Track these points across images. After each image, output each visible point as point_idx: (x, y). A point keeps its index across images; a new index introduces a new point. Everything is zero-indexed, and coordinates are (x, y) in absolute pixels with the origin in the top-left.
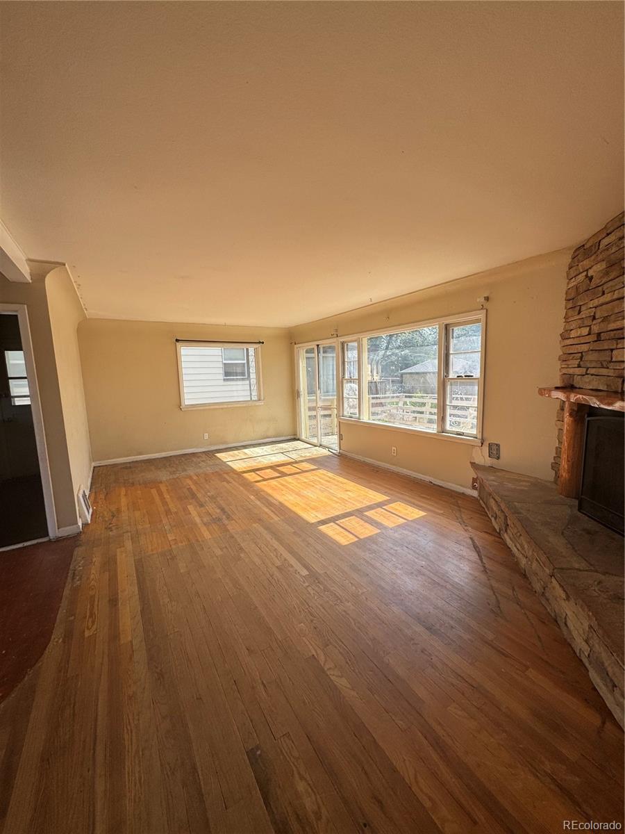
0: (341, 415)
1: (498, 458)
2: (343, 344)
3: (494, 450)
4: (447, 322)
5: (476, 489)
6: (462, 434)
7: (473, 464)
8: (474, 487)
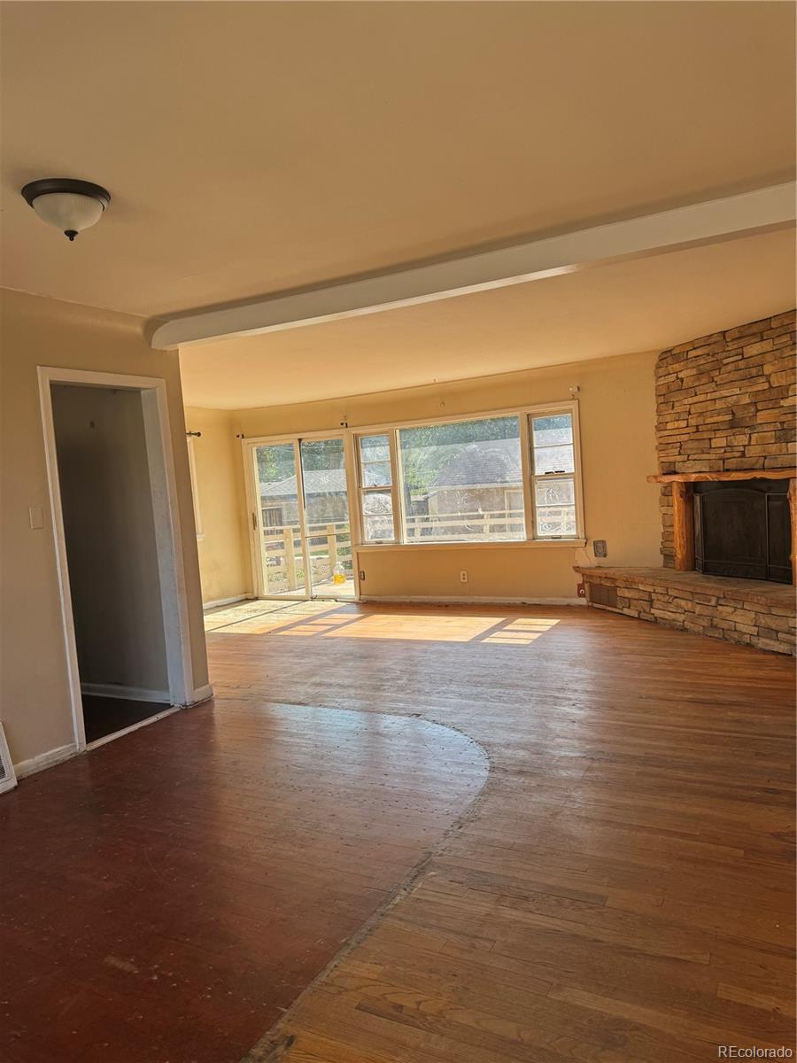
0: (360, 542)
1: (605, 556)
2: (356, 437)
3: (600, 548)
4: (529, 412)
5: (583, 596)
6: (560, 537)
7: (577, 569)
8: (580, 595)
